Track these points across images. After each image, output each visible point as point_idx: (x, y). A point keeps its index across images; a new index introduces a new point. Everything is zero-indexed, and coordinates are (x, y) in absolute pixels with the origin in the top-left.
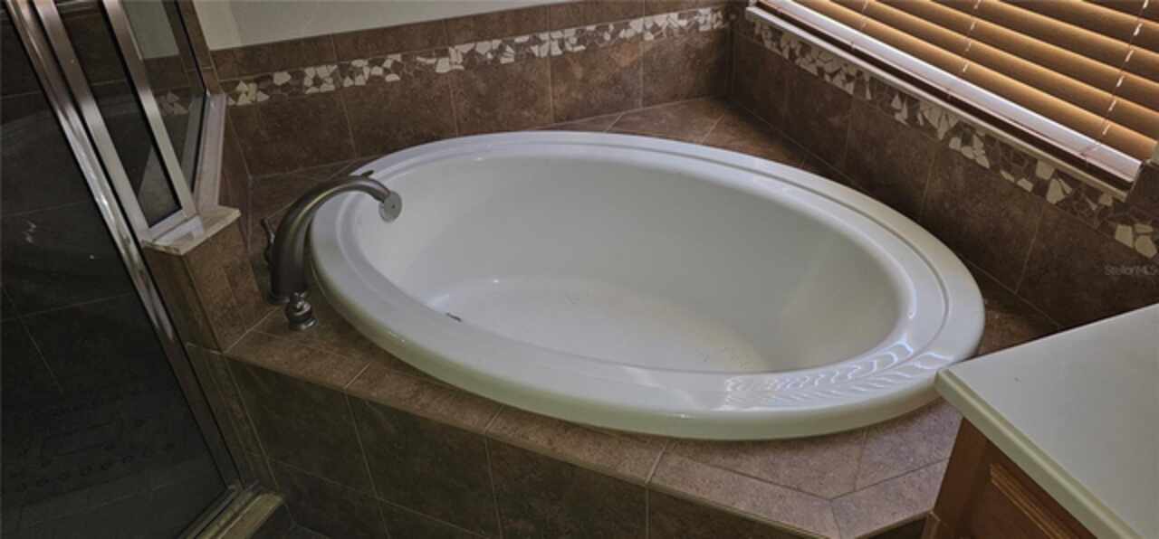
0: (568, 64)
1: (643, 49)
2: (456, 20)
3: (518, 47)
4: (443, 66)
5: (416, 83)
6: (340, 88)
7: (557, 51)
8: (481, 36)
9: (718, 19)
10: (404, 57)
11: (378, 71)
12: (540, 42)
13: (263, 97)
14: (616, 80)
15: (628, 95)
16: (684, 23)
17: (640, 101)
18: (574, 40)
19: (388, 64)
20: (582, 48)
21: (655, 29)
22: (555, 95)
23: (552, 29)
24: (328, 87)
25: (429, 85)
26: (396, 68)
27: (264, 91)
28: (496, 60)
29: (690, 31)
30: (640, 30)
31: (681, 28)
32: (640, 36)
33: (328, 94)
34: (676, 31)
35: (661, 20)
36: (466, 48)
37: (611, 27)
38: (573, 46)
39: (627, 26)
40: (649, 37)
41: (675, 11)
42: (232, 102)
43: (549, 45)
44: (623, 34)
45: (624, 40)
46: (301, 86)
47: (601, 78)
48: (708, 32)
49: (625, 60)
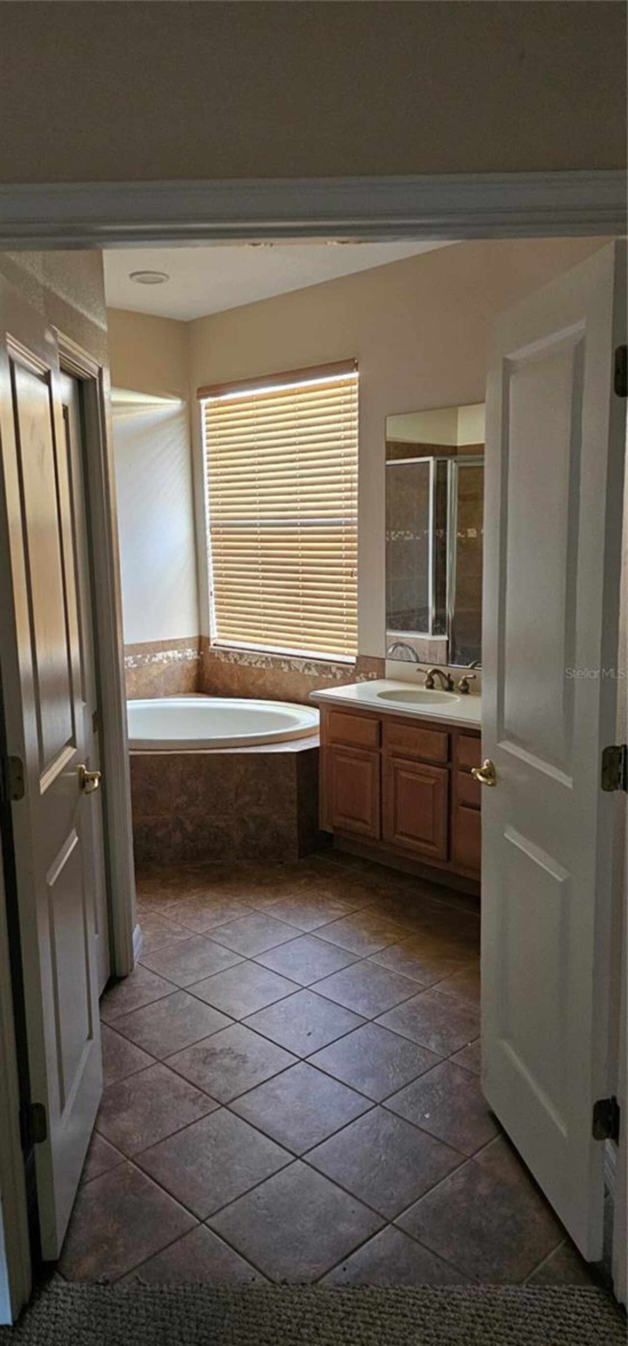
1: (163, 668)
9: (195, 654)
14: (151, 682)
16: (180, 655)
17: (162, 694)
18: (132, 662)
20: (135, 666)
21: (168, 658)
29: (183, 659)
30: (161, 658)
31: (179, 659)
32: (161, 661)
34: (177, 660)
35: (170, 654)
37: (148, 656)
38: (132, 665)
39: (155, 656)
40: (165, 662)
41: (176, 649)
44: (154, 660)
45: (154, 663)
47: (144, 680)
48: (191, 660)
49: (155, 672)
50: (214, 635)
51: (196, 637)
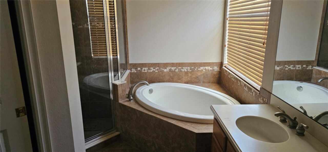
0: (188, 73)
1: (203, 73)
2: (169, 63)
3: (179, 69)
4: (165, 70)
5: (160, 73)
6: (148, 72)
7: (186, 71)
8: (173, 67)
9: (218, 69)
10: (159, 68)
11: (154, 70)
12: (183, 69)
13: (135, 72)
14: (197, 77)
15: (200, 80)
16: (211, 69)
17: (202, 82)
18: (189, 69)
19: (156, 69)
20: (191, 71)
21: (205, 69)
22: (185, 78)
23: (185, 67)
24: (146, 71)
25: (162, 73)
26: (157, 70)
27: (136, 71)
28: (175, 71)
29: (212, 71)
30: (202, 69)
31: (211, 70)
32: (202, 70)
33: (146, 72)
34: (210, 70)
35: (207, 68)
36: (170, 68)
37: (197, 68)
38: (189, 70)
39: (200, 68)
40: (204, 70)
41: (210, 66)
42: (131, 72)
43: (185, 69)
44: (199, 69)
45: (199, 70)
46: (142, 71)
47: (194, 76)
48: (216, 71)
49: (199, 74)
50: (226, 62)
51: (220, 62)
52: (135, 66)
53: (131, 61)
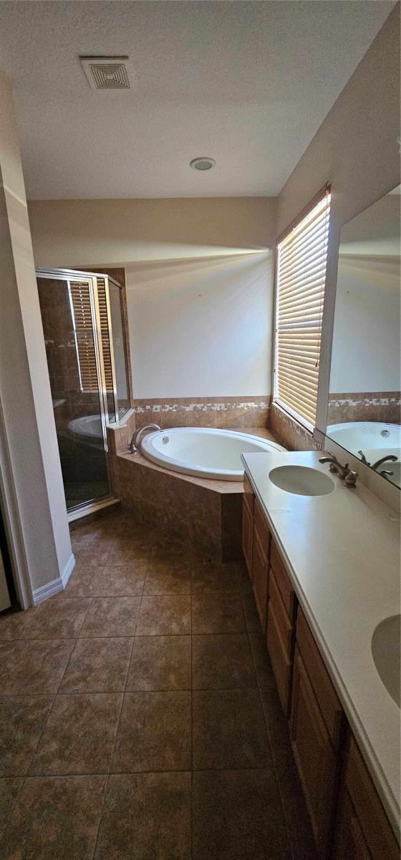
0: (222, 413)
1: (243, 412)
2: (193, 398)
3: (208, 407)
4: (188, 409)
5: (180, 413)
6: (161, 411)
7: (219, 409)
8: (198, 403)
9: (267, 406)
10: (179, 406)
11: (171, 408)
12: (213, 406)
13: (143, 411)
14: (236, 419)
15: (240, 423)
16: (256, 406)
17: (243, 426)
18: (224, 407)
19: (174, 407)
20: (225, 409)
21: (248, 407)
22: (216, 422)
23: (218, 403)
24: (158, 411)
25: (183, 414)
26: (176, 408)
27: (144, 410)
28: (202, 409)
29: (258, 409)
30: (243, 406)
31: (255, 408)
32: (243, 408)
33: (157, 413)
34: (254, 408)
35: (249, 404)
36: (194, 405)
37: (235, 405)
39: (239, 405)
40: (246, 408)
41: (254, 402)
42: (136, 411)
43: (217, 407)
44: (238, 407)
45: (238, 409)
46: (152, 410)
47: (231, 418)
48: (263, 409)
49: (239, 414)
50: (276, 395)
51: (268, 396)
52: (142, 403)
53: (136, 395)
